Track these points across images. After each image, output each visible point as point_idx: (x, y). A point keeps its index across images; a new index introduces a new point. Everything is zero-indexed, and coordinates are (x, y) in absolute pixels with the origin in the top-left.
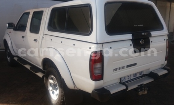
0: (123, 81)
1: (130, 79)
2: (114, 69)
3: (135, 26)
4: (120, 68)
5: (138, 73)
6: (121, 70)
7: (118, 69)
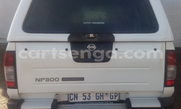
0: (72, 100)
1: (87, 100)
2: (36, 79)
3: (84, 23)
4: (48, 80)
5: (107, 94)
6: (50, 82)
7: (45, 80)
